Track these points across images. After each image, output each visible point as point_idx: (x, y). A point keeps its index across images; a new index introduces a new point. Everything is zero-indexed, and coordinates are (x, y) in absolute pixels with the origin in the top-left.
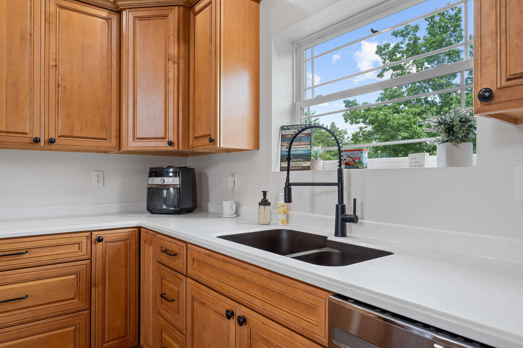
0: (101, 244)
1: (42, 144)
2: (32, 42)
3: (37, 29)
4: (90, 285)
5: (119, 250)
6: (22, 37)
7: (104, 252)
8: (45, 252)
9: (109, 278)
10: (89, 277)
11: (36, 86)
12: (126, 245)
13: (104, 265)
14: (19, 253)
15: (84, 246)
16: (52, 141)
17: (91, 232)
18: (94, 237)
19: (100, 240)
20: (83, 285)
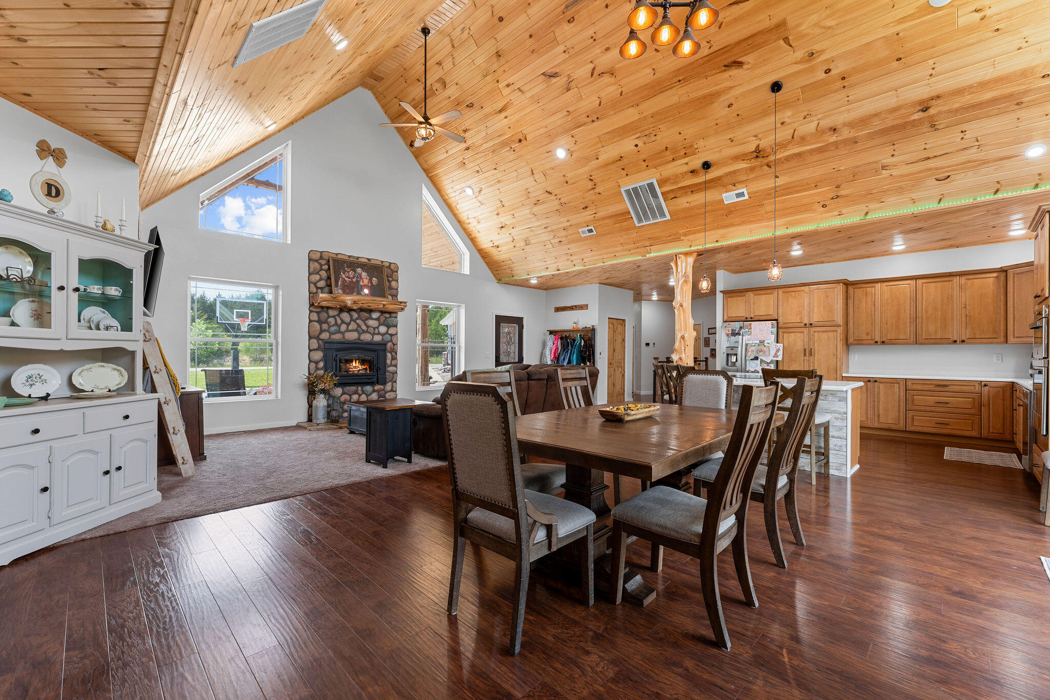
0: (987, 387)
1: (958, 342)
2: (952, 300)
3: (955, 293)
4: (981, 405)
5: (998, 392)
6: (948, 298)
7: (989, 392)
8: (956, 387)
9: (992, 404)
10: (980, 401)
11: (955, 318)
12: (1003, 390)
13: (989, 398)
14: (946, 386)
15: (977, 387)
16: (963, 341)
17: (981, 381)
18: (983, 384)
19: (985, 385)
20: (976, 404)
